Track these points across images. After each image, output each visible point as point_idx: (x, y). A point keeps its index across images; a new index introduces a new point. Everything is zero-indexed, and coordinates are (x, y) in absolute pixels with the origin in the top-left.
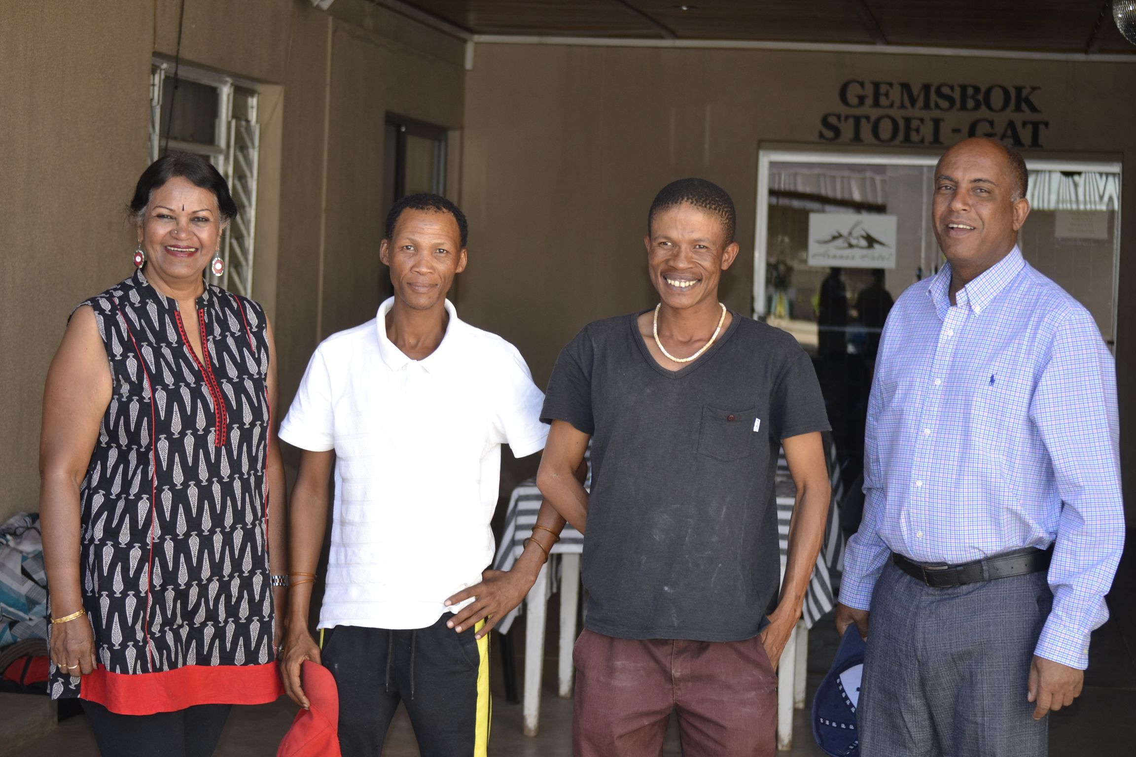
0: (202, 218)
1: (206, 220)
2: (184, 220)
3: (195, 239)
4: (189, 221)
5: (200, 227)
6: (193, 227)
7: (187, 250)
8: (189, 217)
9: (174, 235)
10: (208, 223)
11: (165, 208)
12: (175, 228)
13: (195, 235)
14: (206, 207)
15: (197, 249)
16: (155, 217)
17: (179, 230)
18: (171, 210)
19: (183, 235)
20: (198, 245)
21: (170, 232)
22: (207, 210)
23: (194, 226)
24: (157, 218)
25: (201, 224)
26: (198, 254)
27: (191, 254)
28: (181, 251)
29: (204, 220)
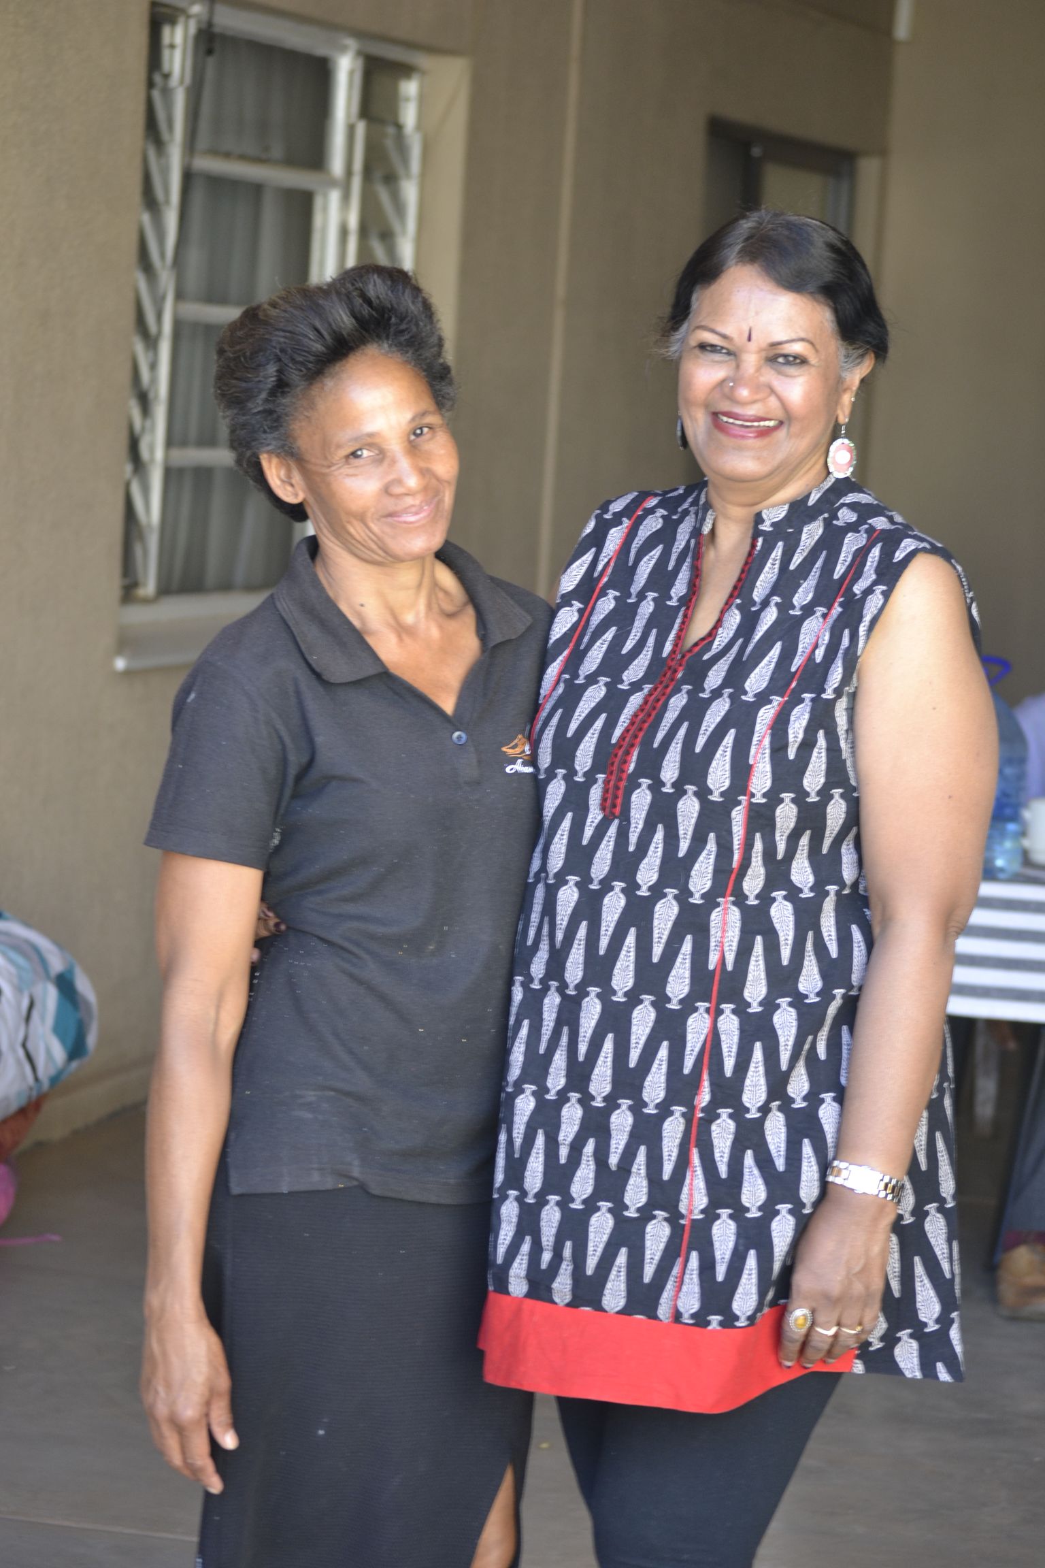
0: (795, 358)
1: (800, 360)
2: (751, 360)
3: (773, 402)
4: (762, 362)
5: (787, 376)
6: (769, 376)
7: (756, 424)
8: (764, 354)
9: (726, 390)
10: (805, 368)
11: (713, 331)
12: (731, 373)
13: (772, 391)
14: (803, 335)
15: (781, 423)
16: (695, 347)
17: (736, 379)
18: (724, 337)
19: (744, 393)
20: (780, 414)
21: (722, 383)
22: (802, 340)
23: (773, 372)
24: (697, 351)
25: (792, 370)
26: (782, 434)
27: (764, 433)
28: (742, 426)
29: (798, 361)
